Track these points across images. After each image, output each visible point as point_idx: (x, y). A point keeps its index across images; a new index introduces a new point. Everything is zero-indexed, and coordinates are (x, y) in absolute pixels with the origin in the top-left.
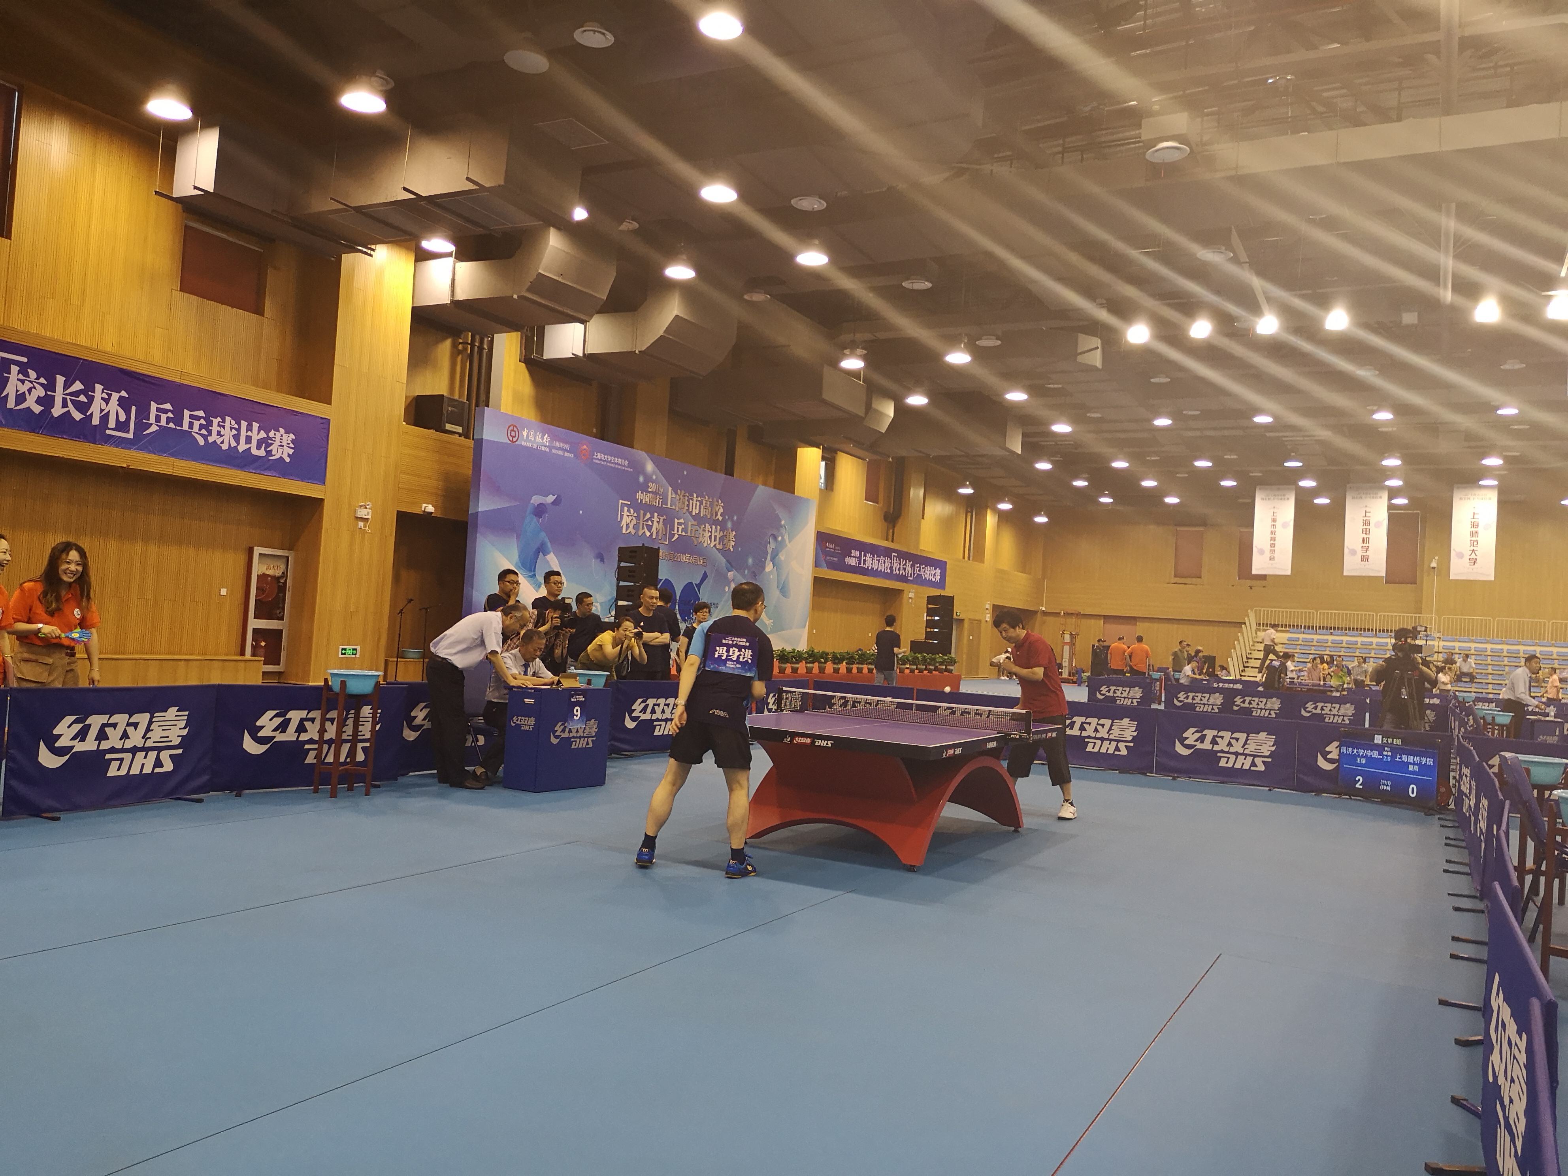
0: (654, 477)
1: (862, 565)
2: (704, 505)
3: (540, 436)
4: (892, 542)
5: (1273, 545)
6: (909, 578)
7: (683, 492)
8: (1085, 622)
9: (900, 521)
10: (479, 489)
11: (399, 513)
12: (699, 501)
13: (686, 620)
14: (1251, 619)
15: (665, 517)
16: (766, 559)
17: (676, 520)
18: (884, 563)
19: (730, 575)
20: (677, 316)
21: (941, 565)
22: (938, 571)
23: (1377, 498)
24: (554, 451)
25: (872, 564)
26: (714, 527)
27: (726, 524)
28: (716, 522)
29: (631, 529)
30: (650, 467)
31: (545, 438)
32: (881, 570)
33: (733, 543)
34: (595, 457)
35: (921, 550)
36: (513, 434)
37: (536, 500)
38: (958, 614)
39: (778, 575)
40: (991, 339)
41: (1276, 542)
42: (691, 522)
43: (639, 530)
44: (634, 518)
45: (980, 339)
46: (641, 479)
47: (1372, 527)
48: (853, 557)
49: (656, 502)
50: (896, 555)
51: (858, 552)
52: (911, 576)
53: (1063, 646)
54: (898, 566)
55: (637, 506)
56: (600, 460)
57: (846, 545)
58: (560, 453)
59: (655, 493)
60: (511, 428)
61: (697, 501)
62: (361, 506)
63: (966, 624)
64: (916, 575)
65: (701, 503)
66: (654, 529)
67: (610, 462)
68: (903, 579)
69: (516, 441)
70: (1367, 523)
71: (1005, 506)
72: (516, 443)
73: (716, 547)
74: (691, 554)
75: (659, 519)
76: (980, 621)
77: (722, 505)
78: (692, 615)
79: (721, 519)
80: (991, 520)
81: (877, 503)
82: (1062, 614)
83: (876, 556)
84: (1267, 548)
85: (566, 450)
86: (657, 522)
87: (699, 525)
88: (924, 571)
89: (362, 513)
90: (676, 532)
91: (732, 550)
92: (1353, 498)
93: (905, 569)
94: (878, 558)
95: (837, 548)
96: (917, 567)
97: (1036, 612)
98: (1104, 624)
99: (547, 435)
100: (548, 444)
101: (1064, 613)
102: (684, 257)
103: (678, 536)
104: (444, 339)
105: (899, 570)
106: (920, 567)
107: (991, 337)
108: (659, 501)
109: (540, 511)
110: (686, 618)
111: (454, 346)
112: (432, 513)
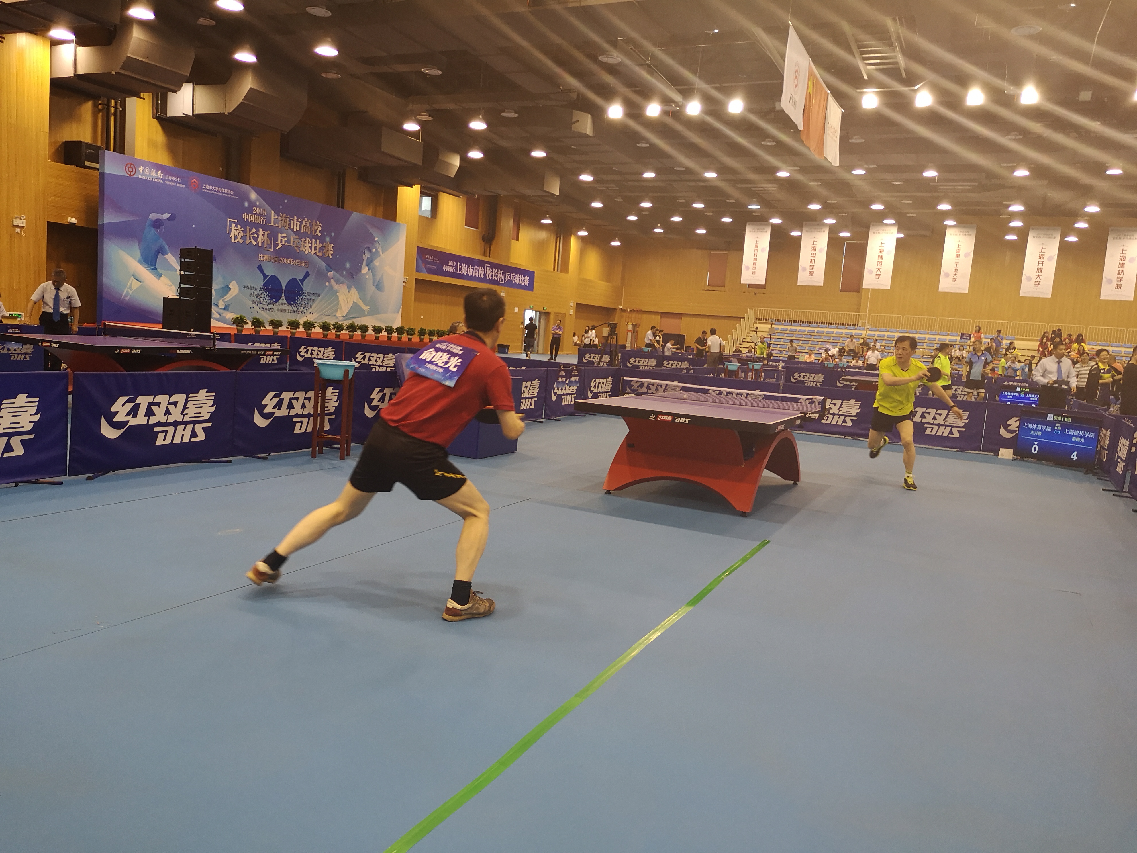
0: (258, 203)
1: (458, 272)
2: (304, 224)
3: (154, 172)
4: (489, 257)
5: (755, 264)
6: (501, 282)
7: (284, 215)
8: (645, 316)
9: (495, 241)
10: (104, 208)
11: (49, 224)
12: (299, 221)
13: (292, 304)
14: (751, 314)
15: (269, 232)
16: (362, 264)
17: (279, 234)
18: (478, 271)
19: (330, 274)
20: (250, 88)
21: (531, 274)
22: (527, 278)
23: (821, 232)
24: (167, 182)
25: (467, 271)
26: (314, 240)
27: (325, 239)
28: (316, 237)
29: (239, 239)
30: (253, 196)
31: (159, 173)
32: (475, 276)
33: (332, 253)
34: (204, 187)
35: (511, 262)
36: (131, 170)
37: (153, 216)
38: (545, 309)
39: (374, 275)
40: (510, 112)
41: (757, 262)
42: (292, 236)
43: (246, 240)
44: (241, 232)
45: (504, 112)
46: (246, 204)
47: (817, 252)
48: (450, 266)
49: (260, 221)
50: (489, 265)
51: (455, 262)
52: (502, 281)
53: (627, 333)
54: (491, 274)
55: (244, 224)
56: (209, 190)
57: (444, 257)
58: (173, 184)
59: (260, 215)
60: (129, 165)
61: (297, 221)
62: (17, 217)
63: (552, 316)
64: (507, 280)
65: (301, 223)
66: (260, 240)
67: (218, 192)
68: (496, 283)
69: (133, 175)
70: (814, 249)
71: (583, 233)
72: (134, 176)
73: (316, 255)
74: (295, 259)
75: (264, 233)
76: (565, 314)
77: (321, 225)
78: (297, 301)
79: (320, 235)
80: (574, 244)
81: (477, 228)
82: (629, 311)
83: (470, 266)
84: (751, 266)
85: (177, 182)
86: (262, 235)
87: (300, 239)
88: (514, 278)
89: (17, 222)
90: (279, 242)
91: (331, 257)
92: (807, 231)
93: (497, 276)
94: (473, 268)
95: (435, 259)
96: (508, 275)
97: (616, 309)
98: (661, 318)
99: (160, 171)
100: (161, 178)
101: (630, 310)
102: (248, 46)
103: (281, 246)
104: (88, 100)
105: (492, 276)
106: (510, 275)
107: (510, 111)
108: (263, 221)
109: (157, 224)
110: (292, 303)
111: (95, 106)
112: (75, 224)
